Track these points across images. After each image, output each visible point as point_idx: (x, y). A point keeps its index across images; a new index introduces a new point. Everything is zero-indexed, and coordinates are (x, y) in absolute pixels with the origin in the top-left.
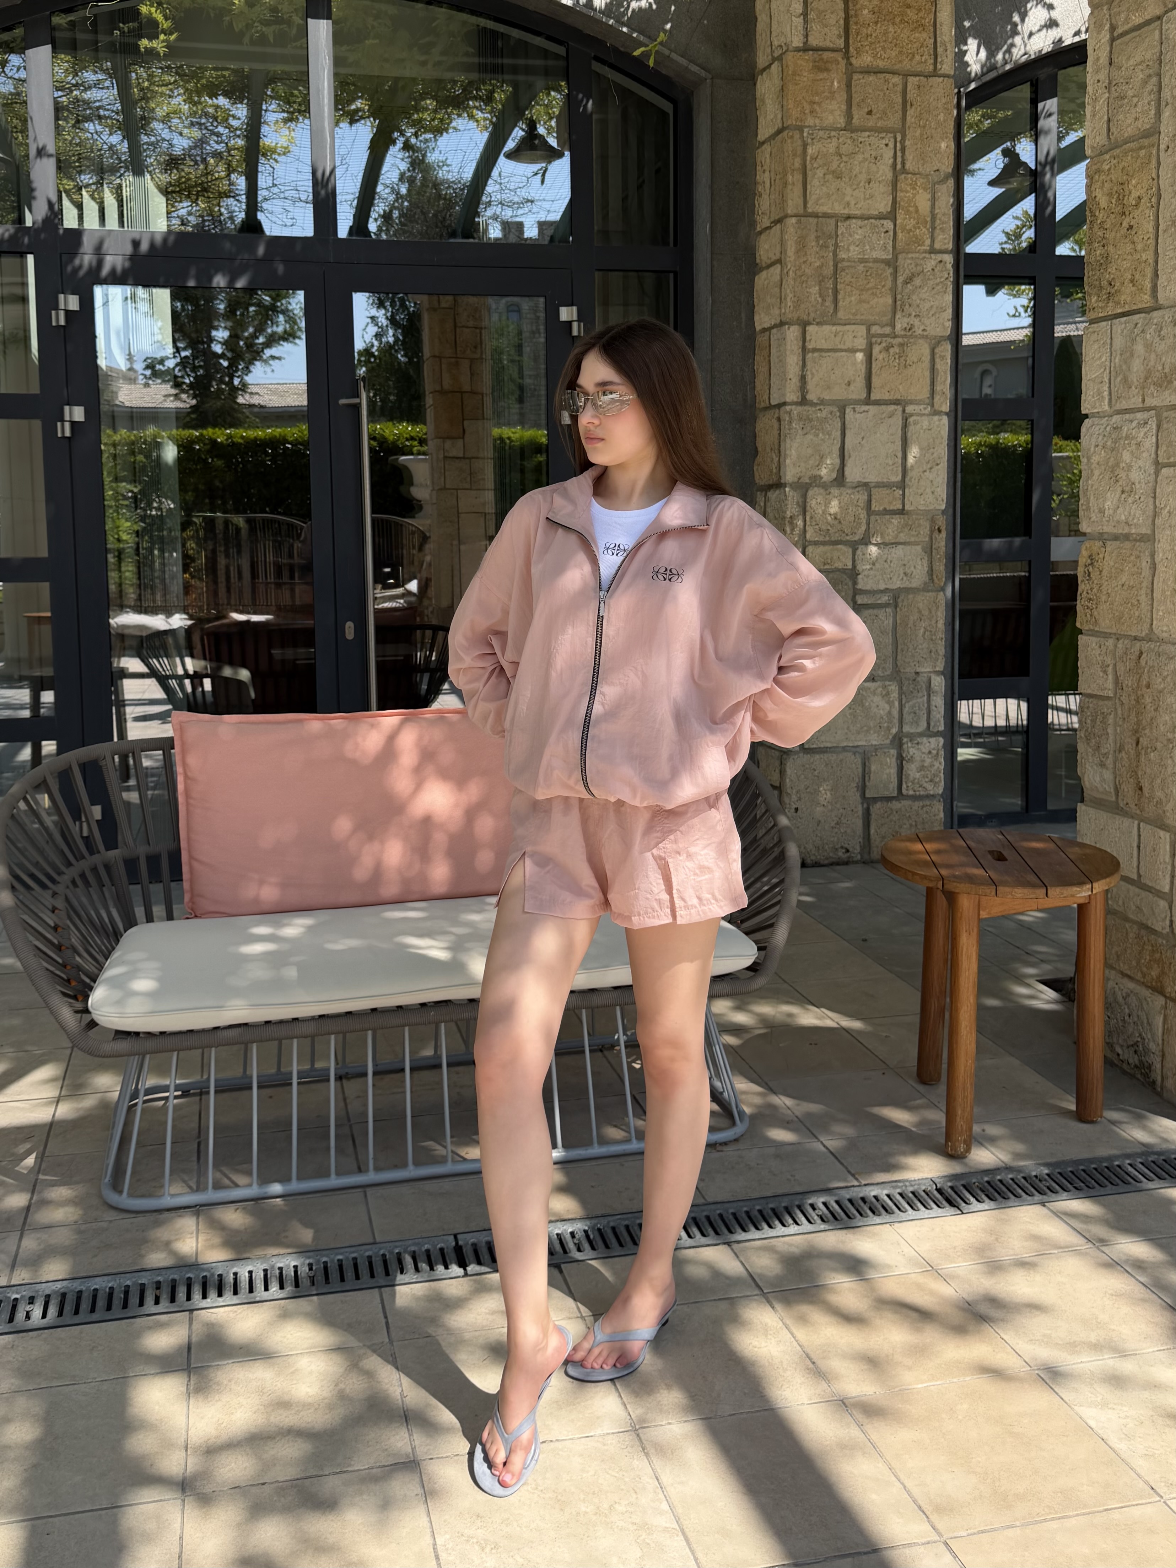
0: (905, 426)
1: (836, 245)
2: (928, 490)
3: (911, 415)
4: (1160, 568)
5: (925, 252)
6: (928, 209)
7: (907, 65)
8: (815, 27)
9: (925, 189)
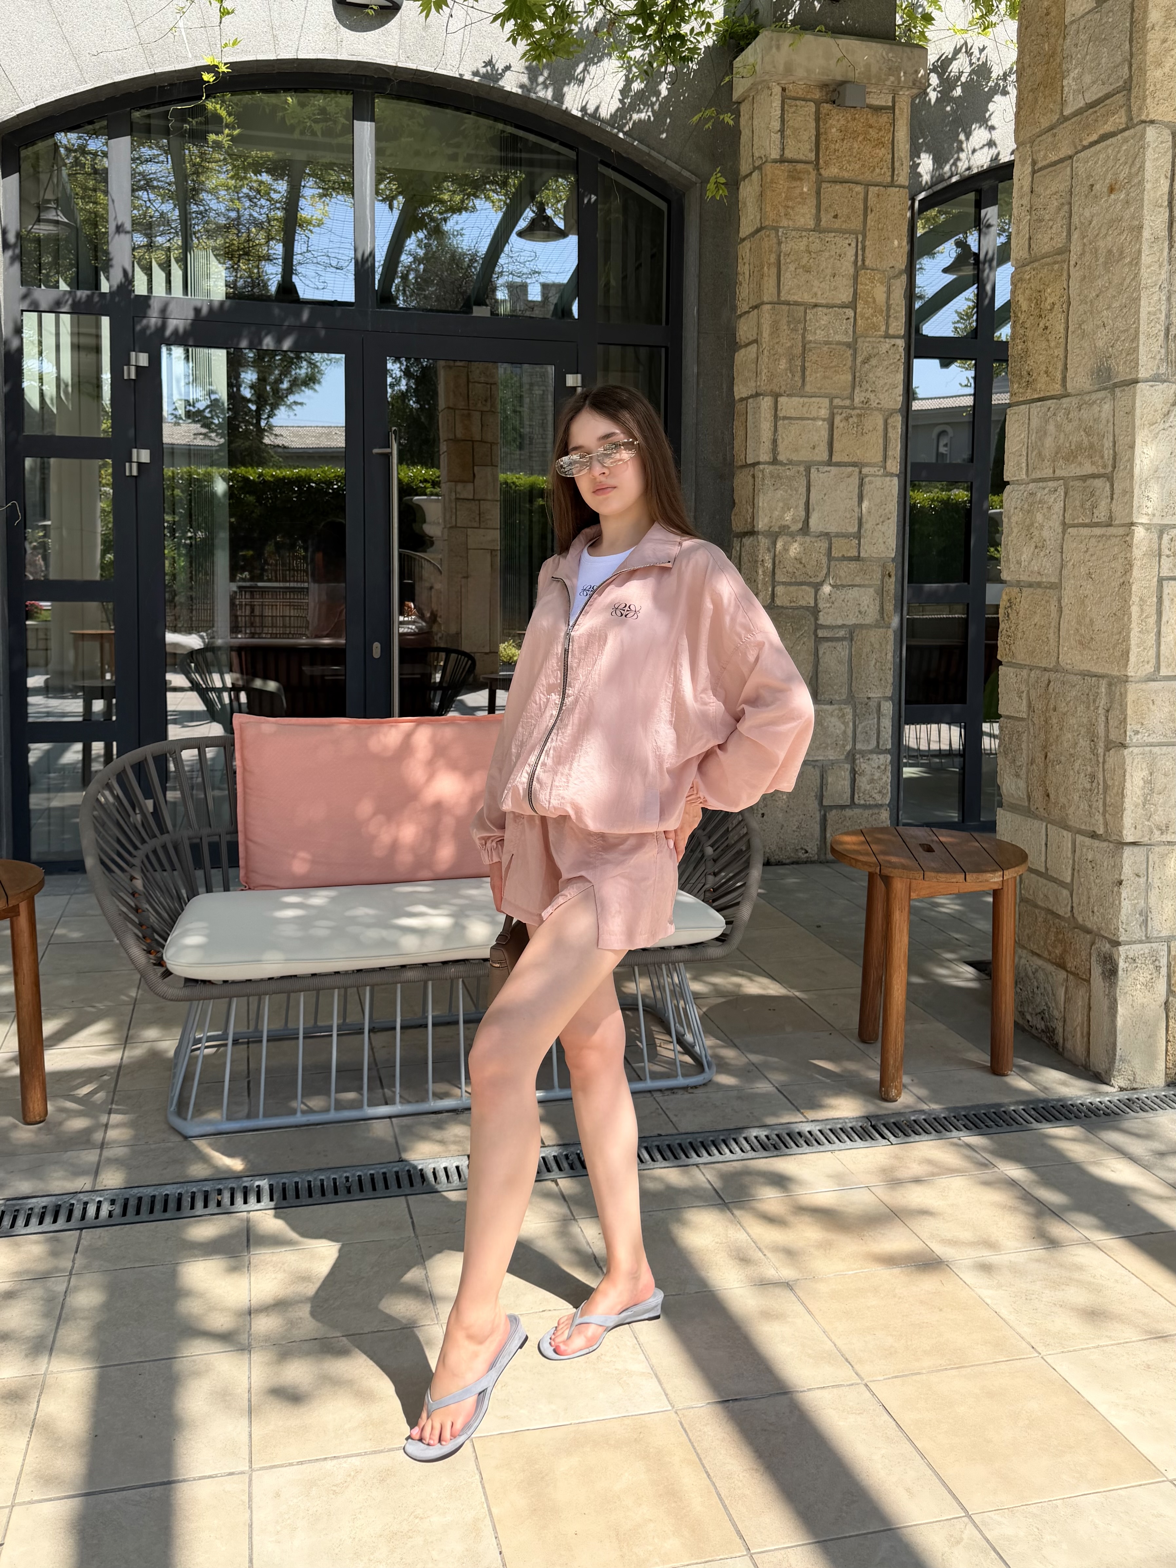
0: (861, 485)
1: (805, 329)
2: (881, 540)
3: (867, 476)
4: (1066, 611)
5: (881, 337)
6: (884, 300)
7: (868, 176)
8: (790, 142)
9: (882, 283)
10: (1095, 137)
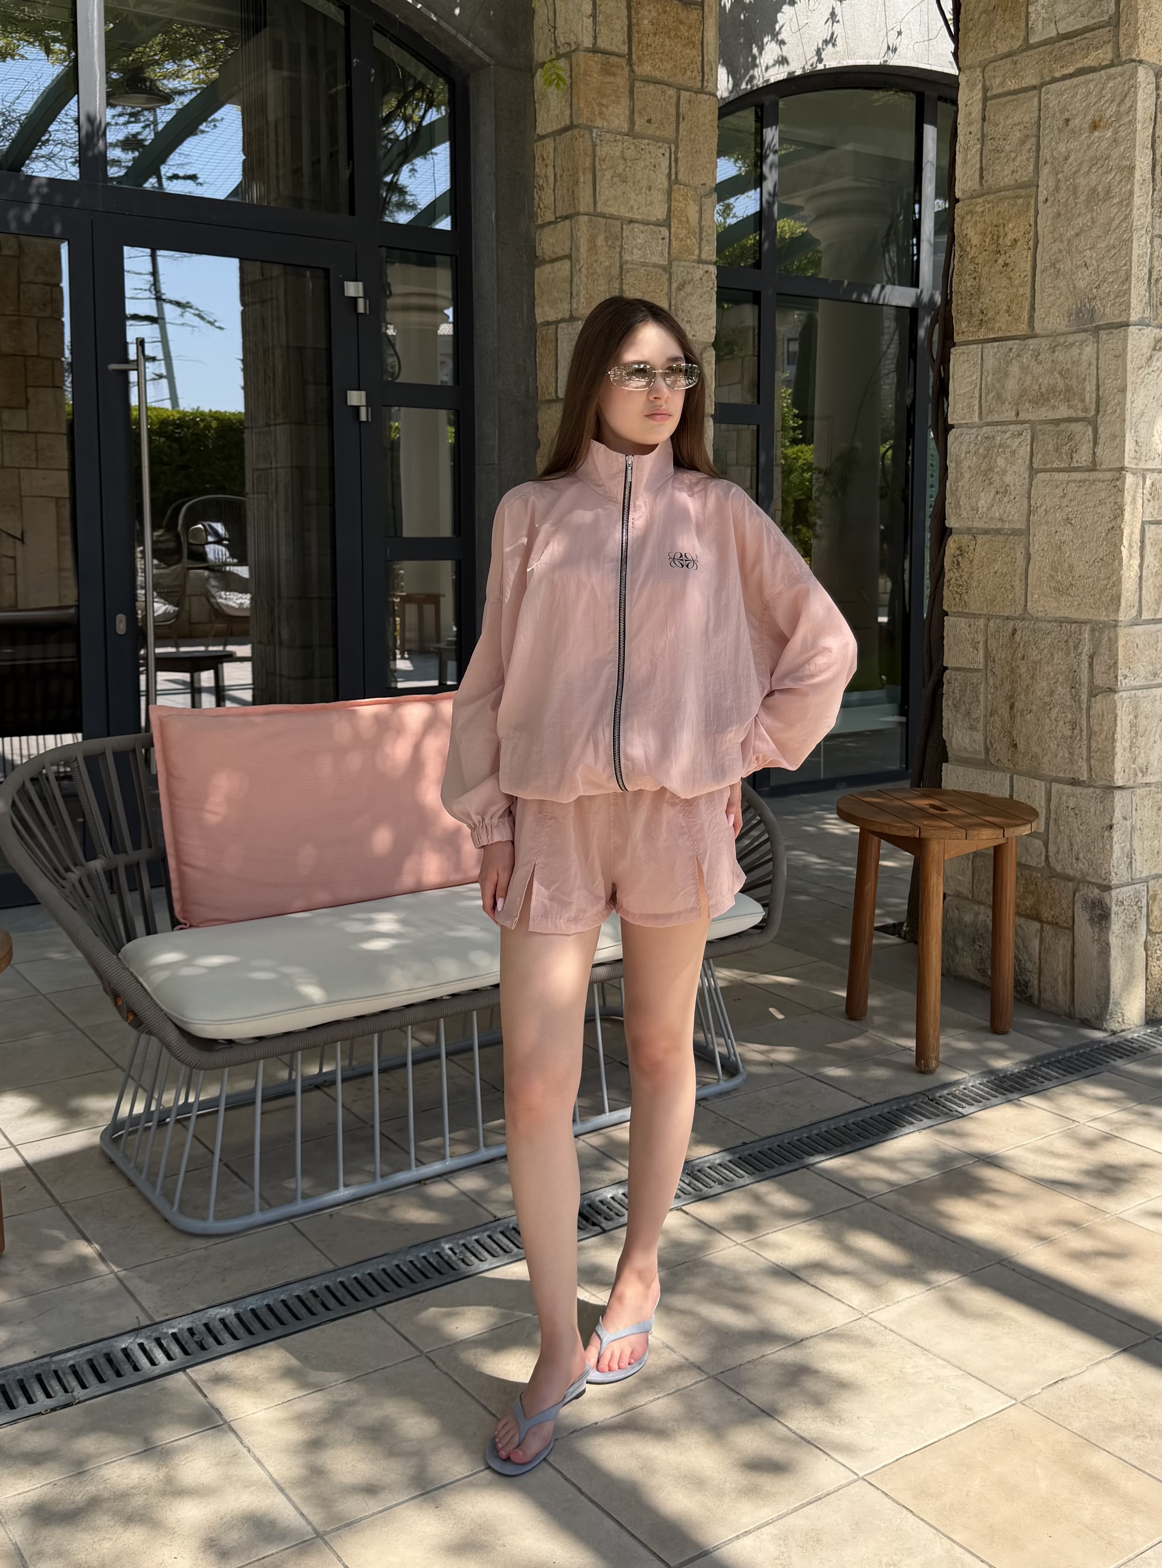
1: (622, 247)
4: (1035, 558)
5: (694, 261)
6: (697, 220)
7: (679, 79)
8: (603, 30)
9: (694, 201)
10: (1071, 70)
